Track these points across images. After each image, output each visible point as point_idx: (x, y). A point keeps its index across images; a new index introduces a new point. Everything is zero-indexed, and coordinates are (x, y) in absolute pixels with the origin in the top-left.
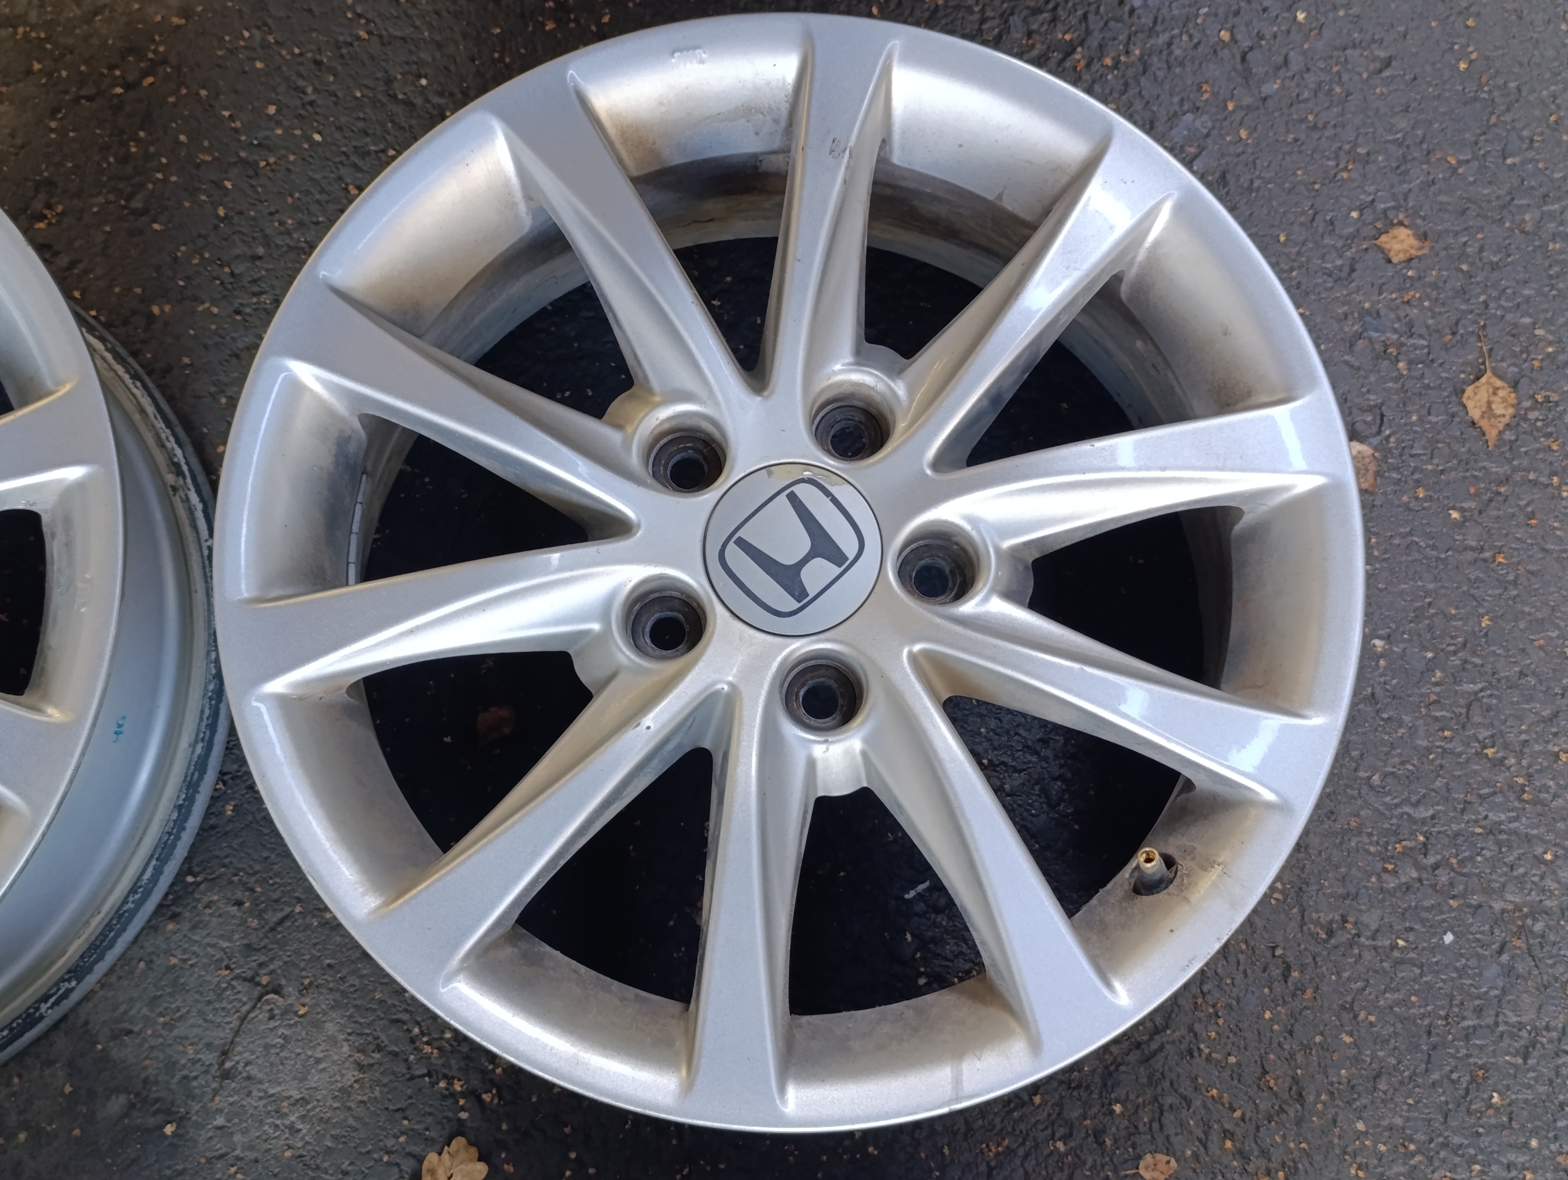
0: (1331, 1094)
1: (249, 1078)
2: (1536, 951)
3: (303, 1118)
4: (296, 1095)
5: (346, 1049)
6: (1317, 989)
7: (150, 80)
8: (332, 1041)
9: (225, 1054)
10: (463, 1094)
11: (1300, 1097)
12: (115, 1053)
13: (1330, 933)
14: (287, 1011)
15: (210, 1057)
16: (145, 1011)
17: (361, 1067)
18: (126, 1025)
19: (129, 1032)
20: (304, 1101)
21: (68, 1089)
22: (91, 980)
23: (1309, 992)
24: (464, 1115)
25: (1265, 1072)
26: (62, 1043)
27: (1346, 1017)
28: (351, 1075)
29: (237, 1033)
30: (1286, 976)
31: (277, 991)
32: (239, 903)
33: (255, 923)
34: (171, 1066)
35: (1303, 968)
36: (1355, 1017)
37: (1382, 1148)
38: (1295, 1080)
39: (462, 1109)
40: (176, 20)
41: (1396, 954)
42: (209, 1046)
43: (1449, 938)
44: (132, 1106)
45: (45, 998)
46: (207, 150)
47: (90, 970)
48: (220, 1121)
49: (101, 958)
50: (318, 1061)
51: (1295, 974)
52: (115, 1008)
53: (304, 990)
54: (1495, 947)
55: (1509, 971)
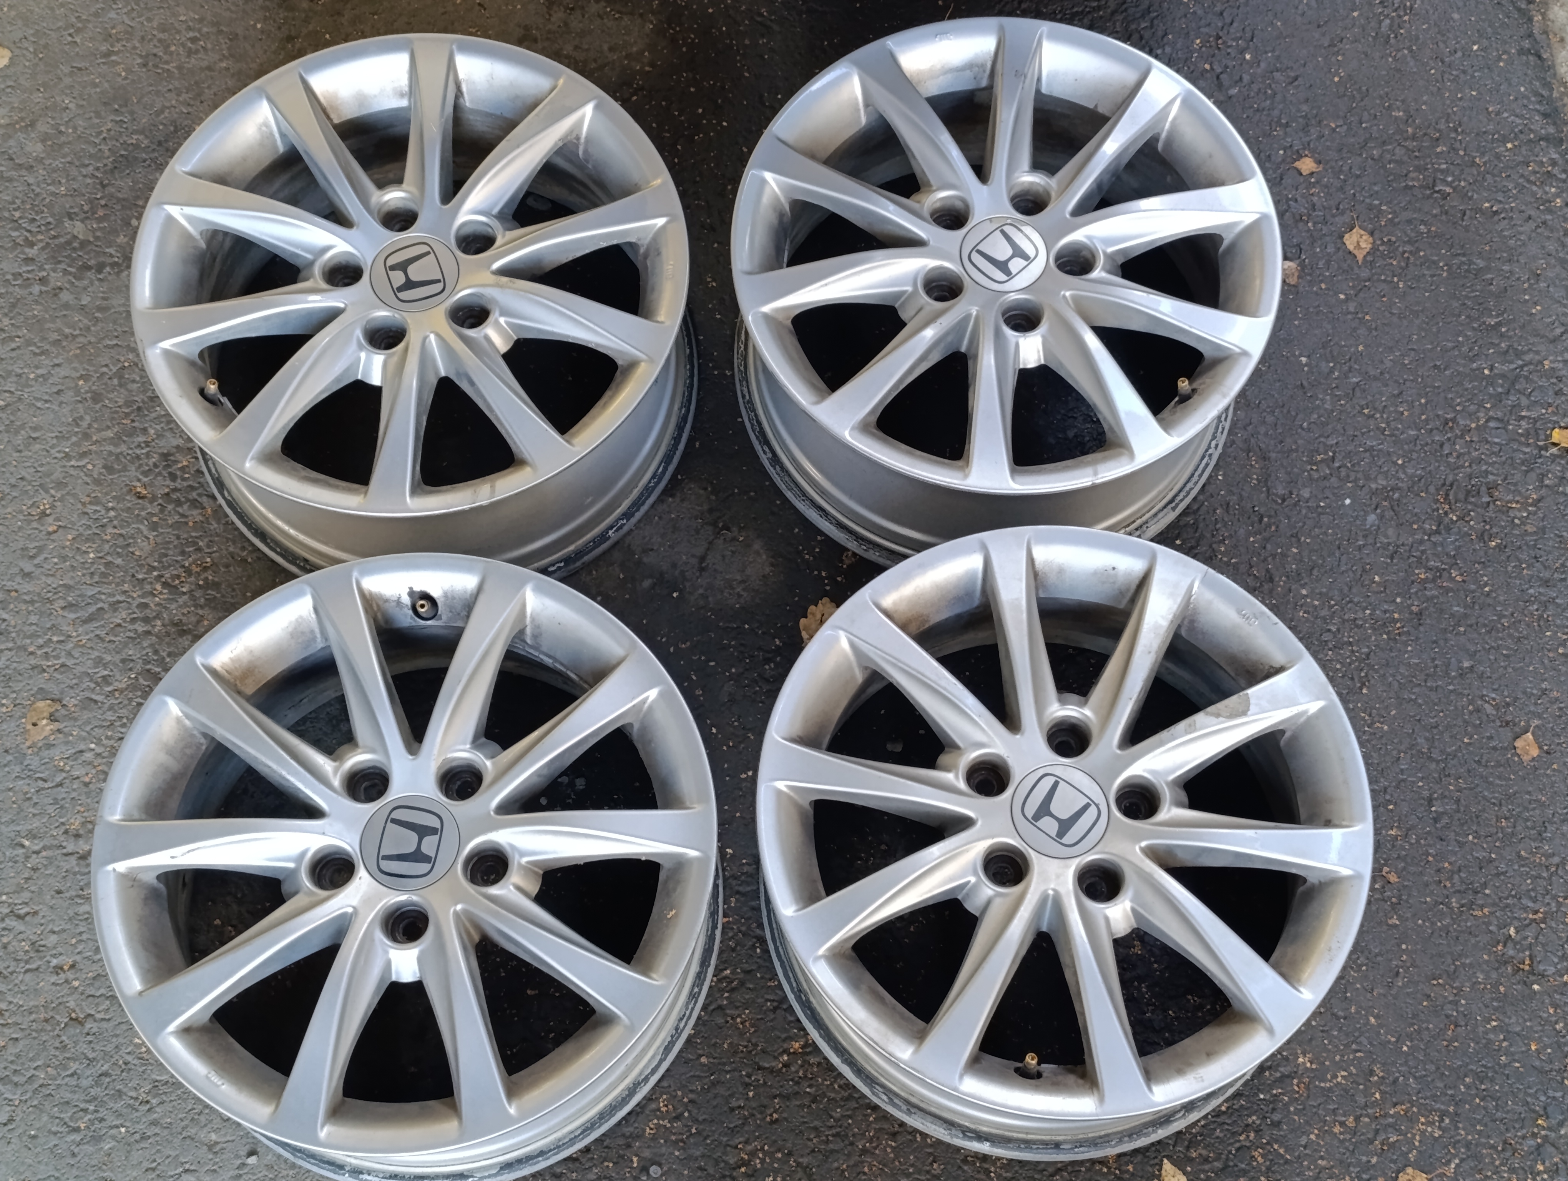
0: (1288, 577)
1: (715, 570)
2: (1396, 508)
3: (744, 590)
4: (739, 578)
5: (764, 557)
6: (1277, 527)
7: (635, 98)
8: (758, 553)
9: (702, 559)
10: (826, 578)
11: (1271, 580)
12: (645, 560)
13: (1284, 500)
14: (734, 539)
15: (694, 561)
16: (659, 540)
17: (772, 565)
18: (650, 547)
19: (652, 550)
20: (743, 582)
21: (622, 576)
22: (634, 520)
23: (1273, 528)
24: (828, 588)
25: (1251, 567)
26: (617, 555)
27: (1293, 539)
28: (768, 570)
29: (708, 549)
30: (1261, 521)
31: (728, 529)
32: (705, 489)
33: (713, 498)
34: (674, 566)
35: (1270, 517)
36: (1299, 540)
37: (1316, 603)
38: (1268, 570)
39: (827, 585)
40: (647, 69)
41: (1320, 510)
42: (693, 556)
43: (1348, 502)
44: (655, 584)
45: (611, 527)
46: (668, 131)
47: (633, 515)
48: (701, 591)
49: (638, 510)
50: (751, 562)
51: (1266, 519)
52: (644, 538)
53: (741, 529)
54: (1373, 506)
55: (1381, 517)
